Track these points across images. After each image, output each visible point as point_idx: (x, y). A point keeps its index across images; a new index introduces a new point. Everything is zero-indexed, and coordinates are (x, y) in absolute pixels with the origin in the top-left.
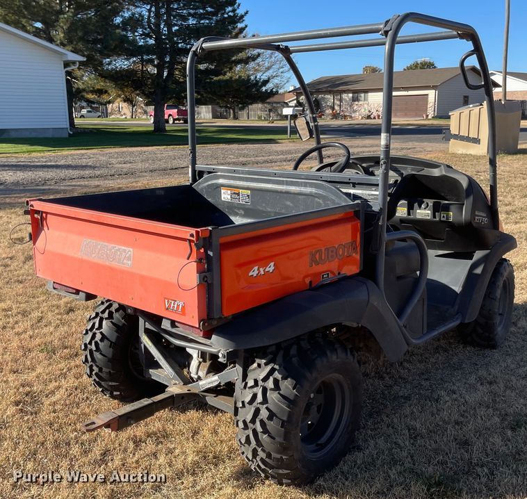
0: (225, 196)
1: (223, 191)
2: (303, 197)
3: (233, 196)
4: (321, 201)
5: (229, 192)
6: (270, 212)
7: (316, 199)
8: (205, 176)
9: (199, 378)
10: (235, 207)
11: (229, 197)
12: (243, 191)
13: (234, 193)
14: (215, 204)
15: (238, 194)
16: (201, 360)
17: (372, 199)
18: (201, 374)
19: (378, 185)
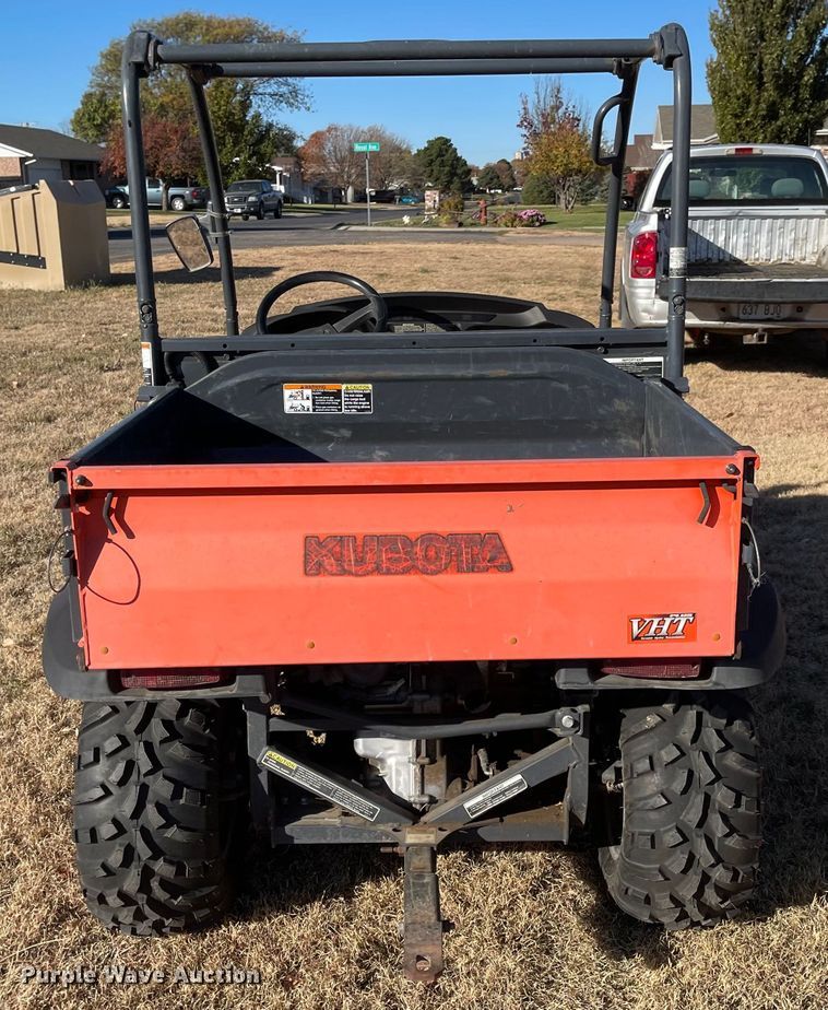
0: (296, 403)
1: (287, 393)
2: (518, 382)
3: (322, 400)
4: (566, 387)
5: (308, 392)
6: (431, 424)
7: (554, 384)
8: (225, 364)
9: (433, 800)
10: (325, 425)
11: (309, 404)
12: (351, 386)
13: (324, 394)
14: (264, 425)
15: (337, 395)
16: (427, 760)
17: (644, 372)
18: (432, 789)
19: (664, 344)
